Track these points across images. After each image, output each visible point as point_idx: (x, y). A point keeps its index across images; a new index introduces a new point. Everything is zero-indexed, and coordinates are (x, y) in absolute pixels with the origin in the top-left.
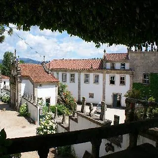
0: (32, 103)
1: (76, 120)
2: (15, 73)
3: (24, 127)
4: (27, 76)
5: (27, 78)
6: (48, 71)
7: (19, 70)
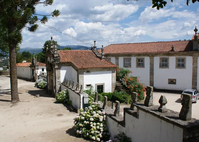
0: (74, 91)
1: (136, 115)
2: (52, 60)
3: (60, 115)
4: (68, 63)
5: (69, 64)
6: (100, 56)
7: (57, 57)
